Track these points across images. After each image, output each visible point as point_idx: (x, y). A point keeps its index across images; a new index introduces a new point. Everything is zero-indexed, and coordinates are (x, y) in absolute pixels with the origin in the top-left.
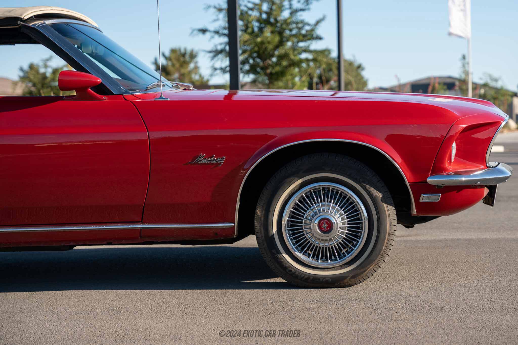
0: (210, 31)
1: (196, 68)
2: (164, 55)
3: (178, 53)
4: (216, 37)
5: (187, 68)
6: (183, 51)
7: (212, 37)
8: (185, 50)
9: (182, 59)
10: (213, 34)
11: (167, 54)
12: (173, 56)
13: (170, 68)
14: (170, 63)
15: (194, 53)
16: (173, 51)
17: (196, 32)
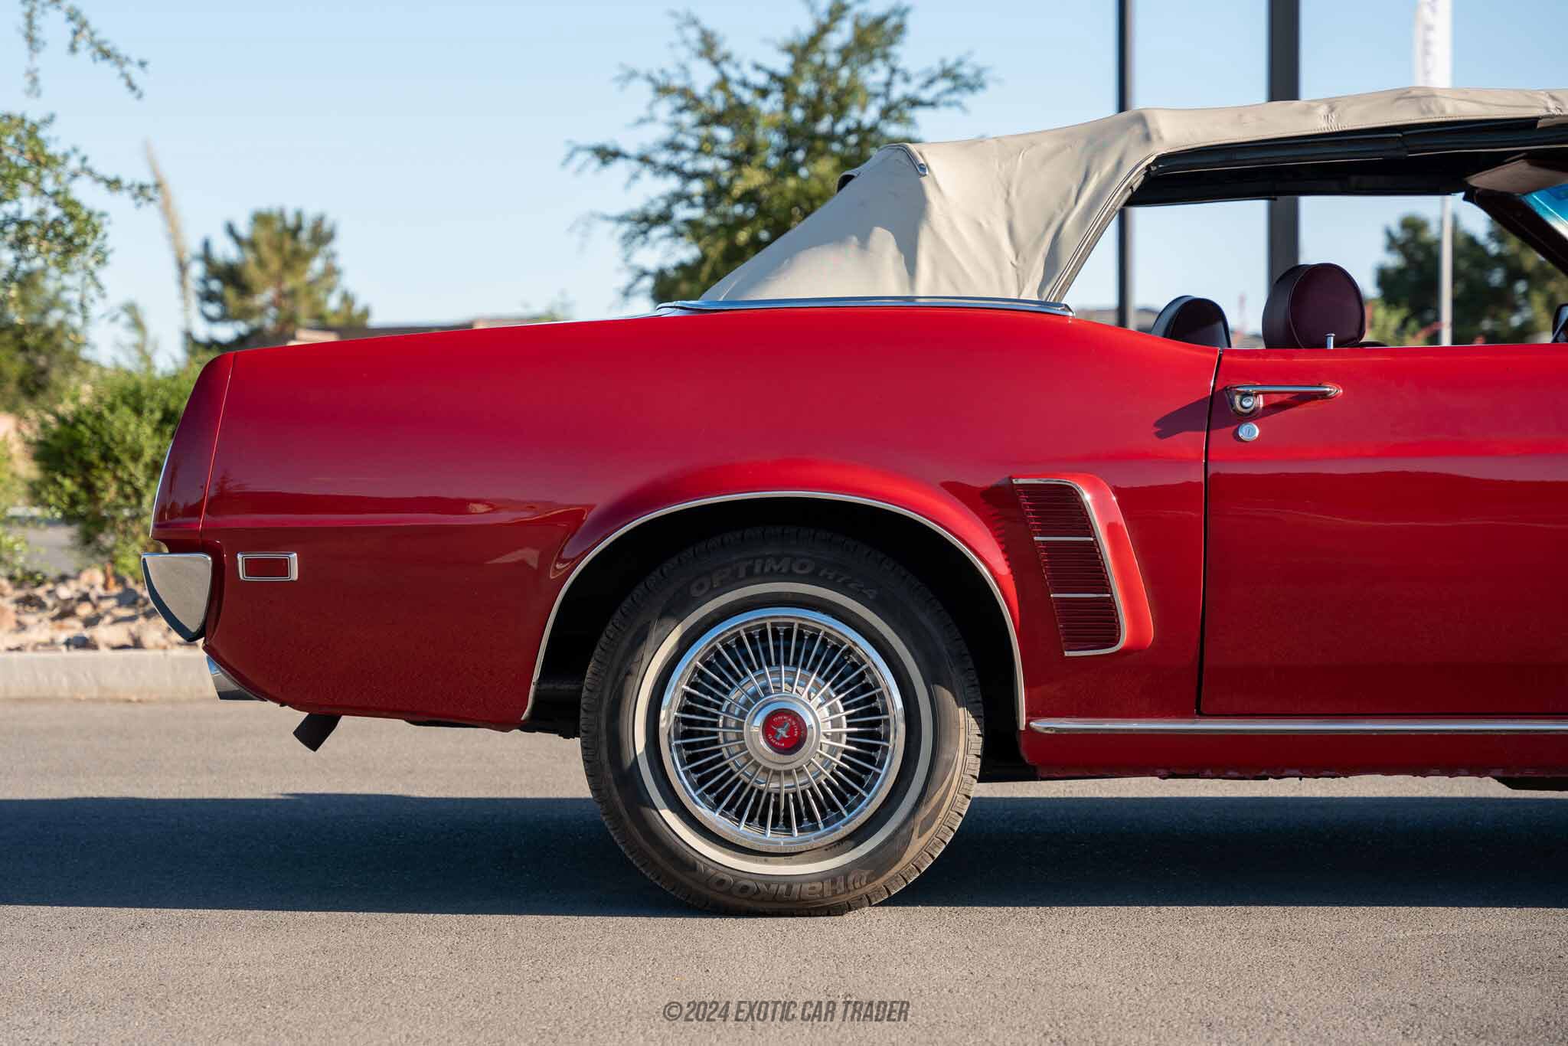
0: (626, 156)
1: (331, 272)
2: (231, 230)
3: (278, 225)
4: (647, 173)
5: (304, 272)
6: (291, 220)
7: (635, 177)
8: (299, 215)
9: (288, 245)
10: (635, 165)
11: (244, 229)
12: (263, 235)
13: (253, 273)
14: (250, 256)
15: (326, 227)
16: (261, 219)
17: (582, 157)
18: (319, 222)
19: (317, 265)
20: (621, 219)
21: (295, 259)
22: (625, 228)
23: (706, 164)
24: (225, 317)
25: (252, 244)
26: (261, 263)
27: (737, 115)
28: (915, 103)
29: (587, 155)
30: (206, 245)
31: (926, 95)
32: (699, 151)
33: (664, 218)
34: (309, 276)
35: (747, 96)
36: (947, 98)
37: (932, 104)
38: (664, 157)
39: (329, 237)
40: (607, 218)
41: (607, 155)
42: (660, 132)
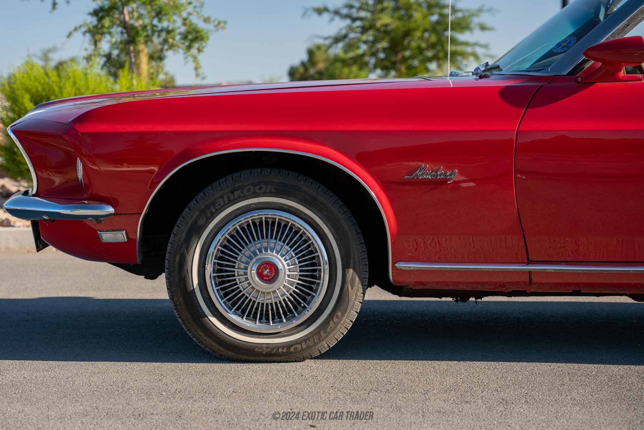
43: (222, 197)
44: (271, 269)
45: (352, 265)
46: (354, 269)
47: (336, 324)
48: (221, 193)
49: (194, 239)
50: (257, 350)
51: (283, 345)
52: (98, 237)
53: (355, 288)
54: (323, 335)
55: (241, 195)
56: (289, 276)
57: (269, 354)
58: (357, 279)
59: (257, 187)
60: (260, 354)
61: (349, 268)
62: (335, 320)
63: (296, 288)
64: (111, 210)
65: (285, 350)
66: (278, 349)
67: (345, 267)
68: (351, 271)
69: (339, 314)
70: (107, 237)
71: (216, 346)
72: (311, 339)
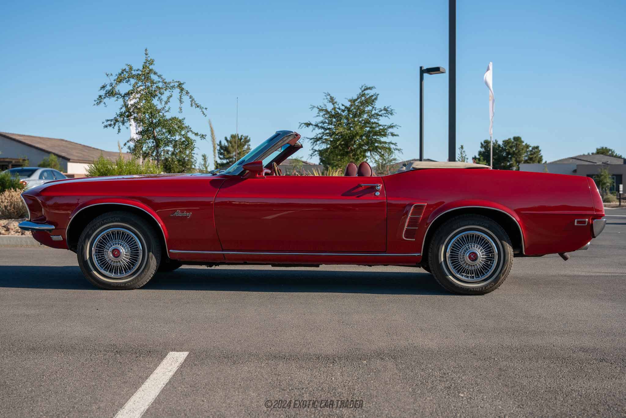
18: (246, 138)
19: (246, 147)
20: (311, 139)
21: (241, 145)
22: (312, 141)
23: (330, 126)
24: (224, 158)
25: (231, 142)
26: (233, 147)
27: (337, 116)
28: (378, 115)
29: (303, 124)
30: (220, 142)
31: (380, 113)
32: (329, 123)
33: (321, 138)
34: (244, 149)
35: (339, 111)
36: (385, 115)
37: (381, 116)
38: (320, 125)
39: (249, 141)
40: (308, 138)
41: (308, 125)
42: (321, 119)
43: (99, 222)
44: (118, 252)
45: (151, 250)
46: (152, 253)
47: (145, 275)
48: (98, 221)
49: (87, 240)
50: (112, 285)
51: (123, 283)
52: (51, 238)
53: (153, 260)
54: (140, 279)
55: (107, 222)
56: (126, 255)
57: (117, 287)
58: (154, 257)
59: (113, 219)
60: (113, 286)
61: (150, 252)
62: (144, 273)
63: (129, 260)
64: (54, 227)
65: (124, 285)
66: (121, 284)
67: (149, 251)
68: (151, 253)
69: (146, 270)
70: (55, 238)
71: (96, 283)
72: (135, 281)
